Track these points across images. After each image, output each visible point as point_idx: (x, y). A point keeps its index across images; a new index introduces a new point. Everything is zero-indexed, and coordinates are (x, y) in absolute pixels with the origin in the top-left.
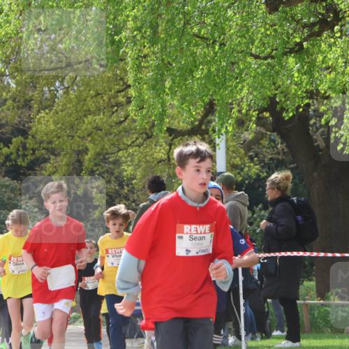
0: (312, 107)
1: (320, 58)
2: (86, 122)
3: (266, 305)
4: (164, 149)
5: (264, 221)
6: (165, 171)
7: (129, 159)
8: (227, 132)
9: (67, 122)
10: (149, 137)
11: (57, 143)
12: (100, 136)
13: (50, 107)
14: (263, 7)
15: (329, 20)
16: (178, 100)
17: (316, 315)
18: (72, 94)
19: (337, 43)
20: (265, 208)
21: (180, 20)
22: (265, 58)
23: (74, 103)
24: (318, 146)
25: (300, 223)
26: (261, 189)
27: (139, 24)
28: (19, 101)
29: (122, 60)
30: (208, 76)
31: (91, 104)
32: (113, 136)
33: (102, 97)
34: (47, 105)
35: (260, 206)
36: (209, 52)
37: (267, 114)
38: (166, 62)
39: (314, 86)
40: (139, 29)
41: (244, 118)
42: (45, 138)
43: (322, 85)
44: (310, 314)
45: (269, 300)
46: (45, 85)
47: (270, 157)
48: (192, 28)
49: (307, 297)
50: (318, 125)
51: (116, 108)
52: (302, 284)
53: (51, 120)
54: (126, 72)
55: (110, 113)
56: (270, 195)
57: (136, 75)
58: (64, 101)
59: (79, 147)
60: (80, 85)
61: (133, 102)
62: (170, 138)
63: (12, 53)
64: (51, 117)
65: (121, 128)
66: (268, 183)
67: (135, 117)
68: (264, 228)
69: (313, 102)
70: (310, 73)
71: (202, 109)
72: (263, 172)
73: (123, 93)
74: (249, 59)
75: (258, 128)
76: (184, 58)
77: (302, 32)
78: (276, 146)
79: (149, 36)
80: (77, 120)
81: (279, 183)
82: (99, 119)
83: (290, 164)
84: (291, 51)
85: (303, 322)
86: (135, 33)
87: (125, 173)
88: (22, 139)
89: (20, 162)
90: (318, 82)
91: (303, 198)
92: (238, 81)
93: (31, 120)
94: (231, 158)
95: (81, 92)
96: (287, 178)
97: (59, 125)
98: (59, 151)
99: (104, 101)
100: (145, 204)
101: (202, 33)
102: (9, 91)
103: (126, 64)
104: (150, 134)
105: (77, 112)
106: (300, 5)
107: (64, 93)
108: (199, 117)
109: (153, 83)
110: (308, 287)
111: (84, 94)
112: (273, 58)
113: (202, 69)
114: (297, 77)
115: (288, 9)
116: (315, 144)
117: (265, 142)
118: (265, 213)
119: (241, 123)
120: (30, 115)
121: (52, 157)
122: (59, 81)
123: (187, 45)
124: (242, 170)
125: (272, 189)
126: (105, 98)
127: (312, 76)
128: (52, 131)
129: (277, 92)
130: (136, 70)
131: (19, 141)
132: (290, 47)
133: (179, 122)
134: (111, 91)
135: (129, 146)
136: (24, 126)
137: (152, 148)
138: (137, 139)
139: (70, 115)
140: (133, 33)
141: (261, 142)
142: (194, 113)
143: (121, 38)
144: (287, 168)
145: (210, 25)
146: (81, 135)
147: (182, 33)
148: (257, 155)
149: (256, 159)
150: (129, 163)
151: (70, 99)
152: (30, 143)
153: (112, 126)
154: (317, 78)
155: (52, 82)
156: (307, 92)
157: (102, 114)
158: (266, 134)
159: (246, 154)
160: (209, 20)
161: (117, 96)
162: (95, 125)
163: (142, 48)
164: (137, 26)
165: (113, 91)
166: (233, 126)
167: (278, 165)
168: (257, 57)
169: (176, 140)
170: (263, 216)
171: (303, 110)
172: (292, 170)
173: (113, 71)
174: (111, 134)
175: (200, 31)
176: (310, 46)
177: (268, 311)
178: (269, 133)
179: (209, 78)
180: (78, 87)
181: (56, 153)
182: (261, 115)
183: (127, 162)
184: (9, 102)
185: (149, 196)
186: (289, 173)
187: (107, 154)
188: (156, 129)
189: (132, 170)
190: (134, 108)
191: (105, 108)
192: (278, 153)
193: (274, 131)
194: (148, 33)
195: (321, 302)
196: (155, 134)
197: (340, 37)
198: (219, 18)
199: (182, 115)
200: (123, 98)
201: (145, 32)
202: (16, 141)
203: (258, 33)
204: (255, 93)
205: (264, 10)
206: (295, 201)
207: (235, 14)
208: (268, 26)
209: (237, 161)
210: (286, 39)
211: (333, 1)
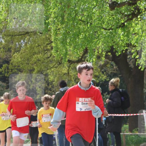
0: (129, 51)
1: (132, 29)
2: (34, 57)
3: (107, 135)
4: (66, 69)
5: (108, 99)
6: (67, 78)
7: (52, 73)
8: (93, 61)
9: (26, 58)
10: (60, 64)
11: (21, 66)
12: (39, 64)
13: (19, 51)
14: (108, 8)
15: (136, 13)
16: (73, 48)
17: (128, 139)
18: (28, 46)
19: (139, 23)
20: (108, 94)
21: (74, 13)
22: (109, 30)
23: (29, 49)
24: (131, 67)
25: (123, 100)
26: (107, 86)
27: (56, 15)
28: (6, 49)
29: (49, 31)
30: (85, 37)
31: (36, 50)
32: (45, 63)
33: (41, 47)
34: (18, 50)
35: (106, 93)
36: (86, 27)
37: (109, 54)
38: (67, 31)
39: (129, 41)
40: (56, 17)
41: (100, 55)
42: (16, 65)
43: (132, 41)
44: (126, 138)
45: (109, 133)
46: (17, 42)
47: (110, 72)
48: (78, 17)
49: (125, 132)
50: (131, 58)
51: (46, 51)
52: (123, 126)
53: (19, 57)
54: (51, 36)
55: (44, 54)
56: (111, 88)
57: (55, 37)
58: (25, 48)
59: (31, 68)
60: (32, 41)
61: (54, 49)
62: (69, 64)
63: (3, 28)
64: (19, 56)
65: (48, 60)
66: (110, 83)
67: (54, 55)
68: (107, 102)
69: (129, 48)
70: (128, 36)
71: (83, 52)
72: (107, 79)
73: (49, 45)
74: (102, 30)
75: (106, 60)
76: (75, 30)
77: (125, 18)
78: (113, 67)
79: (60, 20)
80: (30, 56)
81: (114, 83)
82: (40, 56)
83: (119, 75)
84: (120, 26)
85: (123, 142)
86: (55, 19)
87: (50, 79)
88: (7, 65)
89: (6, 75)
90: (131, 40)
91: (124, 90)
92: (97, 39)
93: (11, 57)
94: (94, 73)
95: (32, 44)
96: (118, 81)
97: (23, 59)
98: (22, 70)
99: (41, 48)
100: (58, 92)
101: (83, 19)
102: (2, 45)
103: (51, 32)
104: (61, 63)
105: (30, 53)
106: (124, 7)
107: (25, 45)
108: (81, 55)
109: (62, 40)
110: (125, 127)
111: (33, 45)
112: (112, 29)
113: (83, 34)
114: (122, 38)
115: (119, 8)
116: (130, 66)
117: (109, 66)
118: (108, 96)
119: (99, 57)
120: (10, 55)
121: (19, 73)
122: (23, 40)
123: (76, 24)
124: (99, 77)
125: (111, 86)
126: (42, 47)
127: (128, 37)
128: (20, 62)
129: (114, 44)
130: (55, 35)
131: (6, 66)
132: (119, 25)
133: (73, 57)
134: (44, 44)
135: (52, 68)
136: (8, 59)
137: (61, 68)
138: (55, 65)
139: (27, 55)
140: (54, 19)
141: (107, 65)
142: (79, 53)
143: (49, 22)
144: (118, 77)
145: (86, 15)
146: (32, 63)
147: (74, 19)
148: (105, 71)
149: (105, 73)
150: (52, 75)
151: (27, 48)
152: (10, 67)
153: (45, 59)
154: (131, 38)
155: (20, 41)
156: (126, 44)
157: (41, 54)
158: (109, 62)
159: (101, 71)
160: (86, 14)
161: (47, 46)
162: (38, 59)
163: (58, 25)
164: (55, 16)
165: (45, 44)
166: (95, 59)
167: (114, 75)
168: (105, 29)
169: (71, 65)
170: (107, 97)
171: (125, 52)
172: (120, 78)
173: (45, 36)
174: (44, 63)
175: (82, 18)
176: (128, 25)
177: (108, 138)
178: (110, 62)
179: (85, 38)
180: (31, 42)
181: (21, 71)
182: (107, 54)
183: (51, 74)
184: (2, 49)
185: (60, 89)
186: (118, 79)
187: (42, 71)
188: (63, 60)
189: (53, 78)
190: (54, 51)
191: (42, 51)
192: (114, 70)
193: (112, 61)
194: (60, 19)
195: (131, 133)
196: (63, 62)
197: (140, 21)
198: (90, 12)
199: (74, 54)
200: (50, 47)
201: (59, 19)
202: (5, 66)
203: (106, 19)
204: (105, 45)
205: (109, 9)
206: (121, 91)
207: (97, 11)
208: (110, 16)
209: (97, 74)
210: (118, 22)
211: (137, 5)
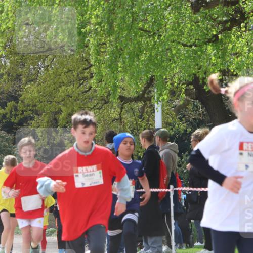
0: (224, 82)
4: (117, 111)
5: (189, 164)
6: (118, 127)
8: (163, 100)
10: (106, 103)
12: (70, 102)
15: (237, 18)
16: (129, 76)
19: (243, 35)
22: (191, 46)
27: (99, 20)
29: (87, 46)
30: (150, 58)
32: (80, 101)
37: (191, 87)
40: (99, 24)
41: (175, 90)
43: (232, 66)
47: (193, 118)
48: (138, 24)
51: (82, 81)
56: (194, 145)
57: (96, 57)
59: (55, 109)
62: (121, 103)
66: (192, 137)
68: (189, 169)
69: (225, 78)
71: (145, 82)
73: (88, 71)
74: (180, 47)
77: (218, 27)
78: (198, 110)
79: (106, 29)
81: (201, 136)
86: (96, 26)
90: (229, 64)
92: (171, 62)
101: (145, 27)
106: (216, 7)
108: (143, 88)
112: (196, 45)
114: (214, 60)
117: (190, 107)
119: (173, 93)
123: (134, 36)
125: (196, 141)
126: (75, 74)
127: (224, 59)
130: (96, 54)
132: (209, 38)
137: (108, 110)
138: (97, 104)
141: (187, 107)
143: (86, 31)
145: (151, 21)
147: (130, 28)
148: (184, 116)
157: (72, 85)
161: (83, 73)
165: (80, 69)
166: (168, 95)
169: (125, 105)
176: (223, 38)
178: (193, 100)
182: (187, 87)
188: (111, 97)
190: (95, 81)
191: (74, 81)
192: (200, 115)
193: (196, 99)
196: (110, 100)
197: (245, 31)
200: (88, 74)
201: (104, 26)
210: (206, 32)
211: (240, 5)
